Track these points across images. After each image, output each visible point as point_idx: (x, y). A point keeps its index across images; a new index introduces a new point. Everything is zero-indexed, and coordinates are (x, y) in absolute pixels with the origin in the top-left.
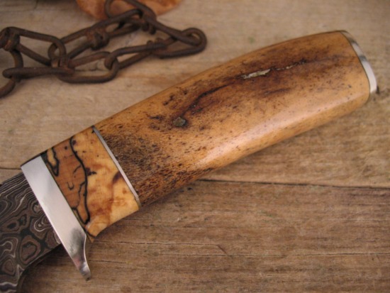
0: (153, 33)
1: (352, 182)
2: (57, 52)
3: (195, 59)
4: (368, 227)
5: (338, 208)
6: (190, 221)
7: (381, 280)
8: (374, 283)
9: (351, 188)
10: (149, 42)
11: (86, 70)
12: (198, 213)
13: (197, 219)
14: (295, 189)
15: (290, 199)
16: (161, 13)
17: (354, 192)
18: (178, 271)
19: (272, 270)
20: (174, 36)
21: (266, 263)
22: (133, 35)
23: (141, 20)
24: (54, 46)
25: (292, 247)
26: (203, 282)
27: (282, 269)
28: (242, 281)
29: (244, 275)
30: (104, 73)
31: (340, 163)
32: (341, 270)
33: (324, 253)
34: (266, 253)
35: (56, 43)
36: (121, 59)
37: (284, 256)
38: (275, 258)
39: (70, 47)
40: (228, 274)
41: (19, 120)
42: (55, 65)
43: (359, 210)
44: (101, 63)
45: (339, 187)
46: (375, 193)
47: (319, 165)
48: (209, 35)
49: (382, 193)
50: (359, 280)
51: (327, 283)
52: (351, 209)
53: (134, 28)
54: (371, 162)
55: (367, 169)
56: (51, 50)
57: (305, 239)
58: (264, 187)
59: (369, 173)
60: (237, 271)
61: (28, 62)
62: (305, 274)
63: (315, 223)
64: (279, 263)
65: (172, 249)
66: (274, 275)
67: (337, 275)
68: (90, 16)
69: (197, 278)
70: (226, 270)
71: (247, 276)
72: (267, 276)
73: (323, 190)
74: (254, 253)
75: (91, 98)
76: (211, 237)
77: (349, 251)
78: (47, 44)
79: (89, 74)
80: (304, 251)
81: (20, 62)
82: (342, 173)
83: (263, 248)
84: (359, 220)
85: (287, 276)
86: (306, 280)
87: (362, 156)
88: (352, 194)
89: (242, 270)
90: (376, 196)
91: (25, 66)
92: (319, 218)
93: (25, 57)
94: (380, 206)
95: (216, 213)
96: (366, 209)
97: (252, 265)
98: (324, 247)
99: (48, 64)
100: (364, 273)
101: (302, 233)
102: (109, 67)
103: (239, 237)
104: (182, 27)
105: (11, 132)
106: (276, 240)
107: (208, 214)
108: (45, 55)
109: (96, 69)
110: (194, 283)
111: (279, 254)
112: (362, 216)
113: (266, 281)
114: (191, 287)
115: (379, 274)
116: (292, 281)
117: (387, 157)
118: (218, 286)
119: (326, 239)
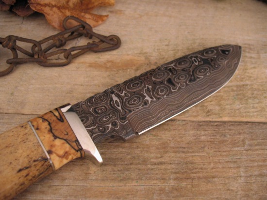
0: (91, 38)
1: (200, 118)
2: (37, 49)
3: (115, 52)
4: (207, 141)
5: (191, 132)
7: (213, 168)
9: (201, 122)
10: (89, 43)
11: (53, 59)
16: (95, 26)
17: (201, 124)
19: (155, 164)
20: (103, 39)
21: (152, 160)
22: (79, 39)
23: (84, 31)
24: (35, 45)
25: (167, 152)
26: (119, 170)
27: (160, 163)
28: (139, 170)
29: (140, 166)
30: (64, 61)
32: (192, 163)
33: (183, 155)
34: (152, 155)
35: (36, 44)
36: (73, 53)
37: (162, 157)
38: (157, 158)
39: (44, 46)
40: (132, 166)
41: (16, 87)
42: (36, 57)
43: (203, 133)
44: (62, 56)
45: (193, 121)
46: (212, 124)
48: (122, 39)
49: (216, 124)
50: (201, 168)
51: (184, 170)
52: (199, 132)
53: (80, 35)
54: (210, 108)
55: (208, 112)
56: (33, 48)
57: (173, 148)
59: (209, 113)
60: (137, 164)
61: (20, 55)
62: (173, 166)
63: (179, 140)
64: (159, 160)
66: (156, 166)
67: (190, 166)
68: (54, 28)
69: (115, 168)
70: (131, 164)
71: (143, 167)
72: (152, 167)
73: (184, 123)
74: (146, 155)
75: (57, 74)
77: (196, 154)
78: (31, 45)
79: (55, 61)
80: (173, 154)
81: (16, 55)
82: (195, 114)
83: (151, 153)
84: (203, 138)
85: (163, 167)
86: (173, 169)
87: (206, 104)
88: (200, 125)
89: (139, 164)
90: (213, 125)
91: (19, 57)
92: (181, 137)
93: (18, 52)
94: (214, 131)
96: (207, 133)
97: (145, 161)
98: (183, 152)
99: (32, 56)
100: (204, 165)
101: (172, 145)
102: (67, 58)
103: (138, 147)
104: (107, 34)
105: (12, 94)
106: (158, 148)
108: (30, 51)
109: (59, 59)
110: (114, 171)
111: (159, 156)
112: (204, 136)
113: (152, 169)
114: (113, 173)
115: (212, 165)
116: (166, 169)
117: (220, 105)
118: (127, 172)
119: (184, 148)
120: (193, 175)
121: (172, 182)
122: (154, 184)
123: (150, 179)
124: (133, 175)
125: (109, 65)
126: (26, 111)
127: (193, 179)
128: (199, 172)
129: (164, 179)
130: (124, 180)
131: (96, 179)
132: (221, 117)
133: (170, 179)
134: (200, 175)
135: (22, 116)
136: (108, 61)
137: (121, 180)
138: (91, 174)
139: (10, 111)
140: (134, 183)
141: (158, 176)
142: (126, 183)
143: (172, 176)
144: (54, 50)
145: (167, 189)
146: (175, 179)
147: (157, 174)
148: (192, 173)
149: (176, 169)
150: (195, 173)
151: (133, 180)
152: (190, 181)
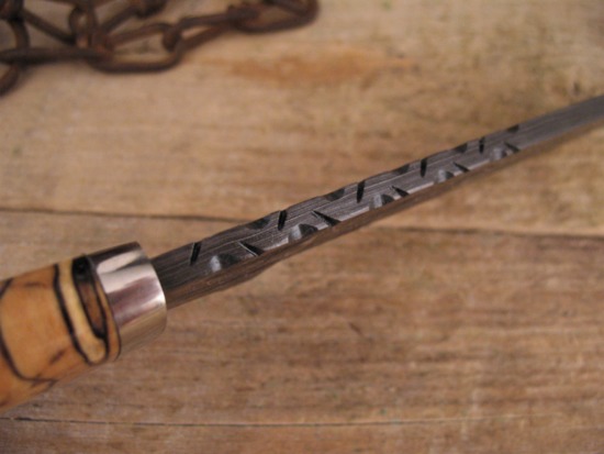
1: (541, 227)
2: (82, 20)
3: (302, 34)
4: (565, 294)
5: (522, 267)
6: (306, 288)
7: (583, 371)
8: (572, 374)
9: (538, 238)
11: (131, 53)
12: (316, 275)
13: (316, 285)
14: (460, 238)
15: (453, 252)
17: (545, 242)
18: (292, 363)
19: (428, 359)
21: (422, 349)
24: (78, 11)
25: (457, 324)
26: (329, 379)
27: (444, 357)
28: (387, 376)
29: (385, 366)
30: (160, 56)
31: (523, 199)
32: (528, 356)
33: (502, 333)
34: (420, 334)
36: (188, 33)
37: (445, 338)
38: (433, 341)
39: (103, 13)
40: (365, 367)
41: (28, 132)
42: (82, 44)
43: (551, 269)
44: (156, 40)
45: (521, 236)
46: (573, 243)
47: (493, 202)
49: (582, 243)
50: (553, 371)
51: (508, 377)
52: (540, 268)
54: (566, 197)
55: (562, 208)
56: (72, 18)
57: (475, 311)
58: (413, 236)
60: (378, 361)
61: (37, 39)
62: (477, 365)
63: (489, 289)
64: (440, 348)
65: (282, 330)
66: (431, 366)
67: (522, 364)
69: (319, 373)
70: (363, 360)
71: (395, 368)
74: (402, 334)
75: (142, 95)
76: (339, 311)
77: (538, 330)
78: (66, 9)
79: (134, 57)
80: (474, 331)
81: (23, 37)
82: (527, 214)
83: (416, 327)
84: (552, 283)
85: (450, 367)
86: (478, 372)
87: (554, 188)
88: (539, 246)
89: (386, 359)
90: (574, 249)
92: (494, 282)
93: (31, 30)
95: (344, 275)
96: (560, 268)
97: (399, 352)
98: (502, 324)
99: (70, 40)
100: (559, 361)
101: (471, 303)
102: (170, 46)
103: (379, 310)
105: (17, 152)
107: (333, 277)
108: (63, 25)
109: (145, 49)
110: (317, 380)
111: (438, 334)
112: (556, 277)
113: (422, 375)
114: (313, 386)
115: (580, 362)
116: (458, 375)
117: (590, 190)
118: (353, 385)
119: (504, 312)
120: (530, 391)
121: (475, 412)
122: (428, 417)
123: (417, 402)
124: (371, 392)
125: (287, 68)
126: (60, 200)
127: (532, 401)
128: (544, 383)
129: (455, 402)
130: (342, 407)
131: (269, 406)
132: (593, 225)
133: (470, 402)
134: (551, 390)
135: (48, 218)
136: (286, 59)
137: (339, 408)
138: (250, 389)
139: (13, 203)
140: (374, 417)
141: (440, 395)
142: (353, 417)
143: (476, 394)
144: (131, 24)
145: (464, 430)
146: (484, 403)
147: (434, 388)
148: (531, 384)
149: (488, 373)
150: (537, 384)
151: (370, 407)
152: (523, 407)
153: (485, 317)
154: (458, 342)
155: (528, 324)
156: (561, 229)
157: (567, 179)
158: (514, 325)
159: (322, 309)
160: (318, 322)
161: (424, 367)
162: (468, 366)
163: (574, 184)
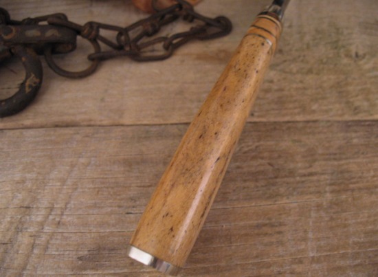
0: (191, 21)
1: (347, 118)
2: (123, 38)
3: (226, 39)
4: (362, 145)
5: (341, 135)
6: (246, 149)
7: (374, 176)
8: (369, 178)
9: (346, 122)
10: (192, 29)
11: (148, 51)
12: (250, 144)
13: (250, 148)
14: (311, 124)
15: (308, 130)
17: (350, 124)
18: (245, 181)
19: (305, 175)
20: (209, 23)
21: (301, 171)
22: (174, 23)
23: (182, 11)
24: (120, 34)
25: (315, 161)
26: (262, 186)
27: (311, 174)
28: (288, 183)
29: (286, 179)
30: (162, 53)
31: (337, 106)
32: (348, 172)
33: (336, 163)
34: (300, 165)
35: (122, 32)
36: (175, 41)
37: (311, 166)
38: (305, 168)
39: (132, 35)
40: (278, 180)
41: (106, 91)
42: (127, 49)
43: (354, 135)
44: (160, 46)
45: (339, 122)
46: (363, 123)
47: (324, 108)
48: (234, 21)
49: (367, 123)
50: (360, 177)
51: (341, 181)
52: (348, 135)
53: (174, 18)
54: (357, 104)
55: (356, 109)
56: (118, 38)
57: (323, 154)
58: (290, 124)
59: (357, 111)
60: (283, 177)
61: (104, 47)
62: (326, 177)
63: (327, 145)
65: (238, 167)
66: (307, 178)
67: (346, 175)
69: (258, 184)
70: (276, 177)
71: (292, 180)
73: (329, 124)
74: (292, 166)
75: (157, 71)
76: (262, 158)
77: (351, 161)
78: (116, 33)
79: (149, 54)
80: (323, 163)
81: (98, 47)
82: (340, 112)
83: (297, 162)
84: (355, 141)
85: (315, 178)
86: (327, 180)
87: (351, 100)
88: (348, 126)
89: (286, 176)
90: (363, 126)
91: (103, 50)
92: (329, 142)
93: (100, 43)
94: (367, 131)
95: (262, 143)
96: (358, 134)
97: (292, 173)
98: (335, 159)
99: (120, 48)
100: (362, 173)
101: (320, 151)
102: (166, 48)
103: (280, 157)
104: (213, 16)
105: (102, 100)
106: (304, 157)
107: (257, 144)
108: (115, 41)
109: (154, 50)
110: (257, 187)
111: (307, 165)
112: (357, 138)
113: (303, 182)
114: (256, 190)
115: (372, 173)
116: (318, 181)
117: (368, 100)
118: (274, 188)
119: (335, 154)
120: (351, 186)
121: (329, 196)
122: (308, 199)
123: (302, 193)
124: (282, 190)
125: (222, 55)
126: (127, 120)
127: (353, 190)
128: (357, 182)
129: (319, 192)
130: (270, 197)
131: (238, 199)
132: (371, 115)
133: (326, 192)
134: (361, 185)
135: (122, 128)
136: (221, 51)
138: (229, 193)
139: (105, 123)
140: (285, 200)
141: (312, 189)
142: (276, 201)
143: (328, 188)
144: (145, 40)
145: (324, 204)
146: (332, 192)
147: (309, 187)
148: (351, 183)
149: (332, 179)
150: (354, 183)
151: (282, 196)
152: (349, 193)
153: (327, 157)
154: (317, 167)
155: (347, 159)
156: (356, 118)
157: (357, 96)
158: (340, 159)
159: (254, 158)
160: (254, 163)
161: (303, 179)
162: (323, 177)
163: (360, 97)
